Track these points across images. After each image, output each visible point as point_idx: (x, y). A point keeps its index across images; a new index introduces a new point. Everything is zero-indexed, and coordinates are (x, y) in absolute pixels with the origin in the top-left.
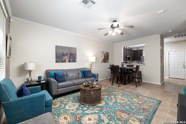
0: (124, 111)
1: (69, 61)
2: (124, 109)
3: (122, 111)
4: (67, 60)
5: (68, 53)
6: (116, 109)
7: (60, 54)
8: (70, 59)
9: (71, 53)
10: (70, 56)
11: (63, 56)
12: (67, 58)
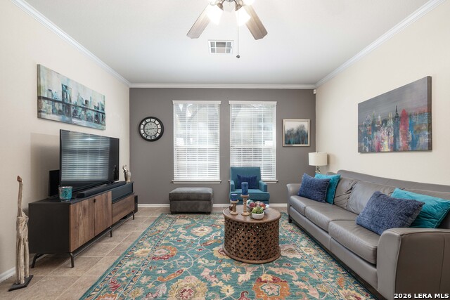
0: (165, 259)
1: (394, 149)
2: (166, 263)
3: (168, 257)
4: (386, 143)
5: (391, 116)
6: (182, 257)
7: (366, 125)
8: (396, 136)
9: (400, 113)
10: (396, 126)
11: (375, 129)
12: (385, 137)
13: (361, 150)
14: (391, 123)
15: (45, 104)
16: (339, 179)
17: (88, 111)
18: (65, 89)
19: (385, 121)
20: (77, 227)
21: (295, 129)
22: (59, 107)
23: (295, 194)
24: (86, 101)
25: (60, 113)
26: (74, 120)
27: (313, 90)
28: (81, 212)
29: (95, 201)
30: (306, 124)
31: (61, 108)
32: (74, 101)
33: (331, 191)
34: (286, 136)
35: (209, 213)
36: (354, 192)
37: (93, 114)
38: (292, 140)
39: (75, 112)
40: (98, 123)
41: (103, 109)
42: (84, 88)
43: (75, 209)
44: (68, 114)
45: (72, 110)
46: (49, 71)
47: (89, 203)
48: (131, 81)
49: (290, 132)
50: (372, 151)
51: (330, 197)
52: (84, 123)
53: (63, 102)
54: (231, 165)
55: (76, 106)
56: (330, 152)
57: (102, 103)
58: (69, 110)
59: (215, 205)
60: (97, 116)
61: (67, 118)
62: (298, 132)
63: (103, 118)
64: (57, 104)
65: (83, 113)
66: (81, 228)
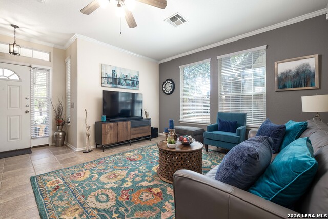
15: (104, 80)
17: (127, 81)
18: (114, 72)
20: (106, 134)
22: (111, 80)
24: (126, 76)
25: (111, 83)
26: (119, 86)
28: (108, 128)
29: (118, 124)
30: (311, 61)
31: (112, 81)
32: (118, 77)
34: (279, 80)
37: (130, 82)
39: (120, 82)
40: (134, 86)
41: (137, 79)
42: (125, 70)
43: (105, 126)
44: (116, 83)
45: (118, 81)
46: (106, 65)
47: (114, 125)
48: (159, 60)
49: (286, 74)
52: (125, 87)
53: (113, 78)
55: (120, 79)
57: (137, 75)
58: (116, 81)
60: (133, 83)
61: (115, 85)
62: (298, 74)
63: (137, 84)
64: (109, 79)
65: (124, 82)
66: (109, 135)
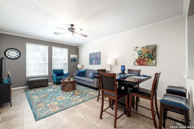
1: (96, 64)
4: (94, 63)
6: (51, 95)
8: (96, 62)
9: (96, 57)
10: (96, 60)
11: (93, 60)
12: (94, 61)
13: (90, 64)
14: (95, 59)
16: (86, 71)
19: (94, 58)
21: (73, 57)
23: (76, 76)
27: (78, 47)
30: (76, 56)
33: (85, 74)
35: (47, 86)
36: (89, 73)
38: (72, 61)
49: (72, 58)
50: (92, 64)
51: (84, 75)
54: (53, 69)
56: (83, 64)
59: (49, 84)
62: (74, 59)
